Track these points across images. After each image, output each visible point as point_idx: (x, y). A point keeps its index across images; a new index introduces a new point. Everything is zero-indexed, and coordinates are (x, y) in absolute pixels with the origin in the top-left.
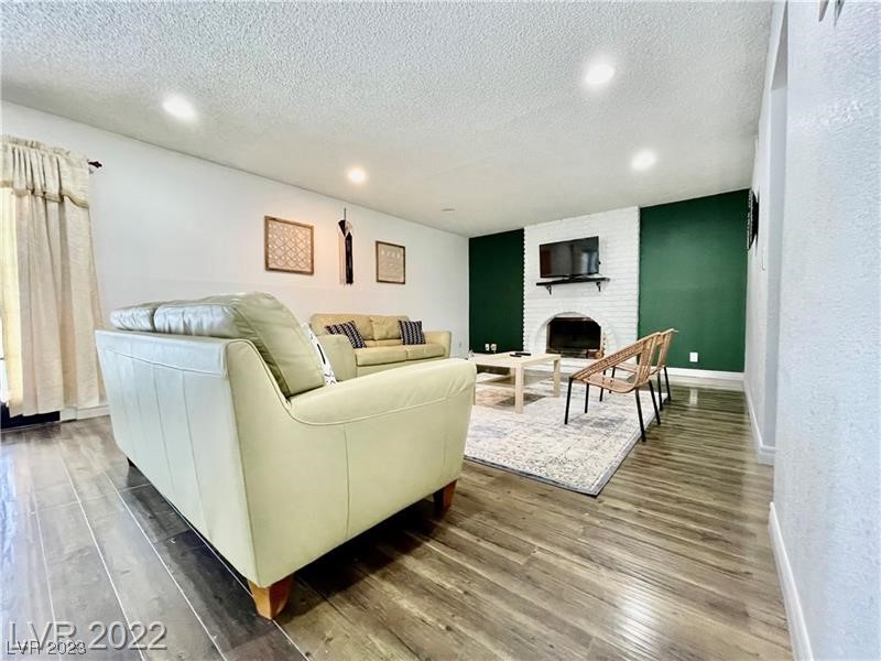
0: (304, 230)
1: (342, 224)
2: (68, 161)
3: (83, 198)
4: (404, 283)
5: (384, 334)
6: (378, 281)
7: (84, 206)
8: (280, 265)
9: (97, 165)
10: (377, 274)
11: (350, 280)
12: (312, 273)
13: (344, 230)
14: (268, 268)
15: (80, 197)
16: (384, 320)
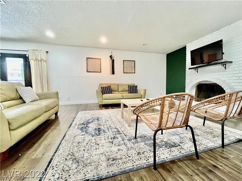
0: (98, 60)
1: (111, 57)
2: (42, 52)
3: (45, 60)
4: (135, 73)
5: (122, 90)
6: (124, 73)
7: (45, 61)
8: (91, 70)
9: (48, 52)
10: (124, 71)
11: (113, 73)
12: (100, 72)
13: (111, 59)
14: (87, 72)
15: (45, 59)
16: (123, 85)
